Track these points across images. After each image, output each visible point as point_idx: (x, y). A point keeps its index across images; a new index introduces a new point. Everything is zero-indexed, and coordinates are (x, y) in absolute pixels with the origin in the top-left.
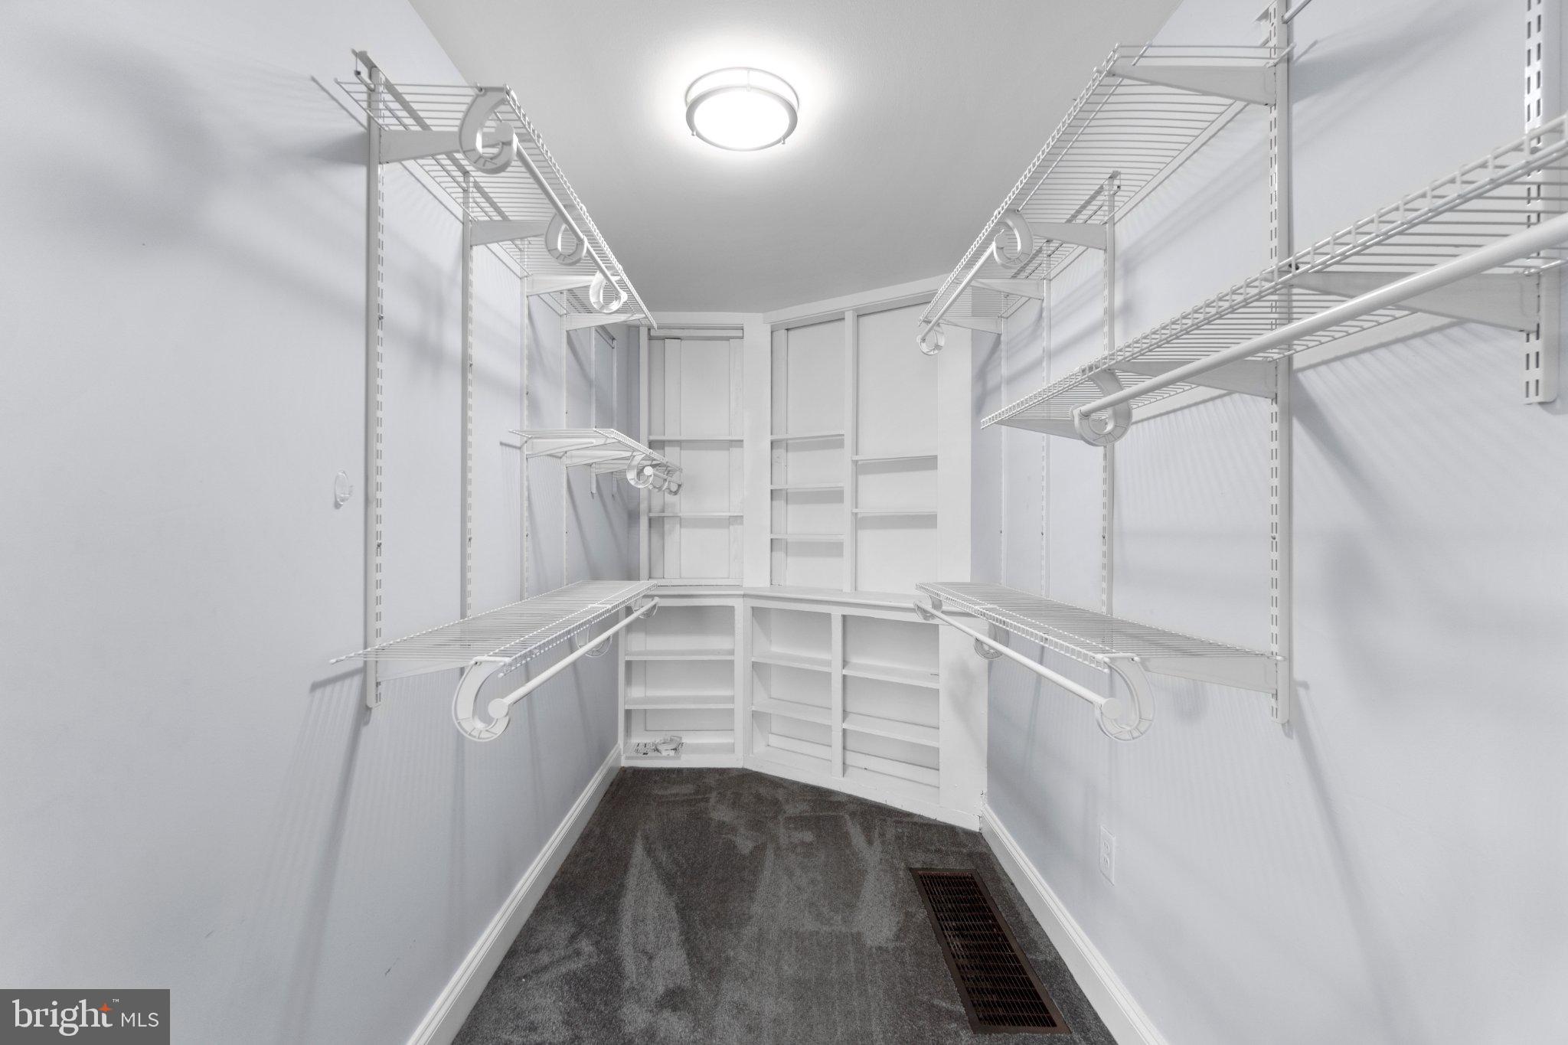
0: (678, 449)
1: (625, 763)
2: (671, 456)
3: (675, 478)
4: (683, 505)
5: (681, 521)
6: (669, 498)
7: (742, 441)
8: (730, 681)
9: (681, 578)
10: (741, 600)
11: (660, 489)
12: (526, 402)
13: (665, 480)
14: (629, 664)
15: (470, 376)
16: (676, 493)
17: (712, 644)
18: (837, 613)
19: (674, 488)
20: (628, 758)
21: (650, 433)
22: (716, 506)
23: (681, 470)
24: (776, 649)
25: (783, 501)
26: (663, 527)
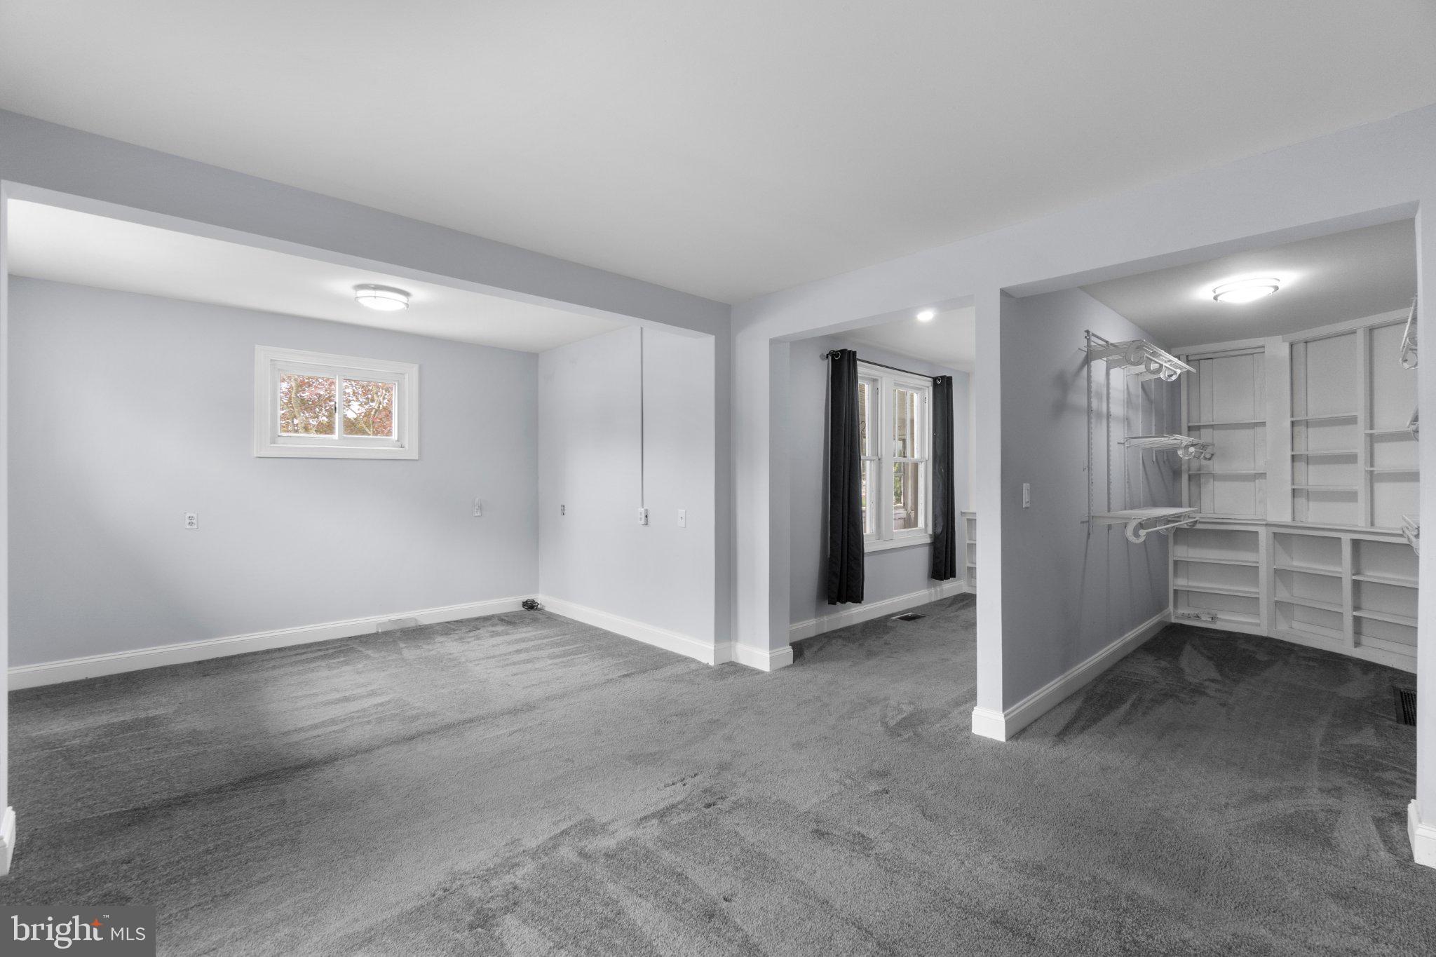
0: (1211, 430)
1: (1173, 620)
2: (1206, 436)
3: (1209, 450)
4: (1217, 467)
5: (1214, 477)
6: (1204, 462)
7: (1265, 422)
8: (1255, 580)
9: (1214, 513)
10: (1264, 528)
11: (1198, 458)
12: (1126, 423)
13: (1202, 453)
14: (1176, 563)
15: (1110, 420)
16: (1210, 459)
17: (1243, 557)
18: (1346, 539)
19: (1208, 456)
20: (1177, 617)
21: (1189, 422)
22: (1242, 466)
23: (1213, 445)
24: (1296, 563)
25: (1303, 463)
26: (1200, 480)
